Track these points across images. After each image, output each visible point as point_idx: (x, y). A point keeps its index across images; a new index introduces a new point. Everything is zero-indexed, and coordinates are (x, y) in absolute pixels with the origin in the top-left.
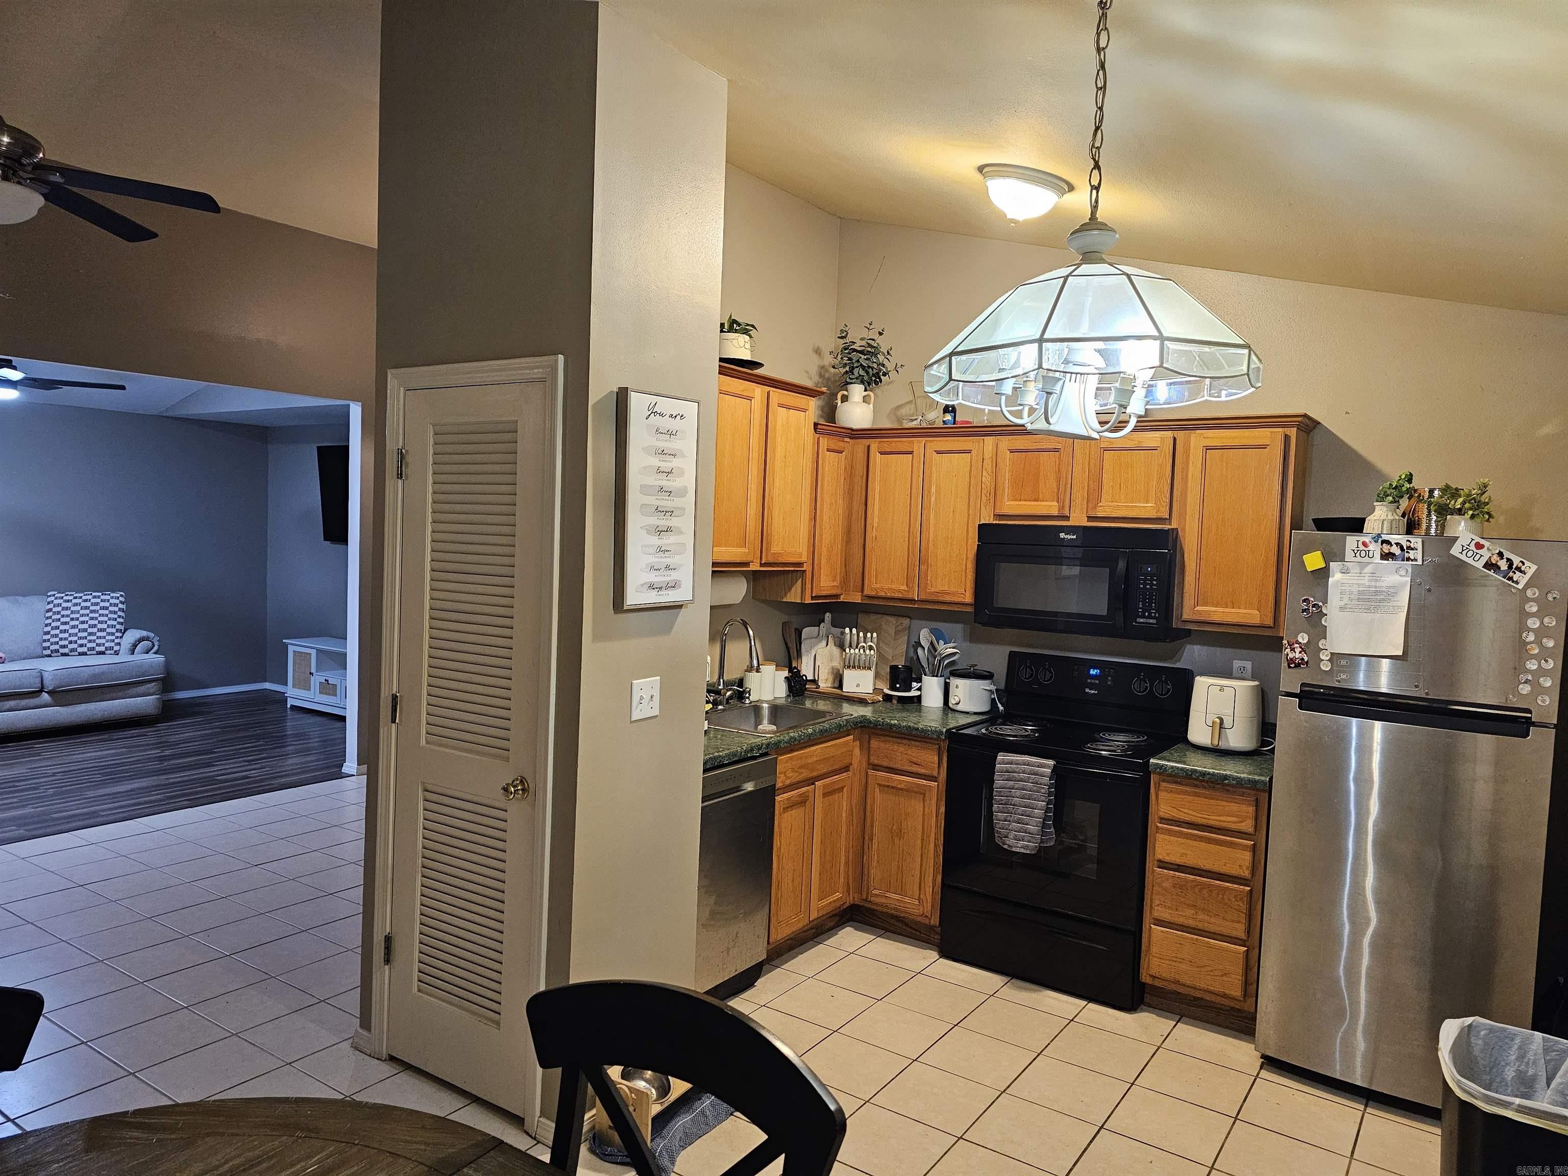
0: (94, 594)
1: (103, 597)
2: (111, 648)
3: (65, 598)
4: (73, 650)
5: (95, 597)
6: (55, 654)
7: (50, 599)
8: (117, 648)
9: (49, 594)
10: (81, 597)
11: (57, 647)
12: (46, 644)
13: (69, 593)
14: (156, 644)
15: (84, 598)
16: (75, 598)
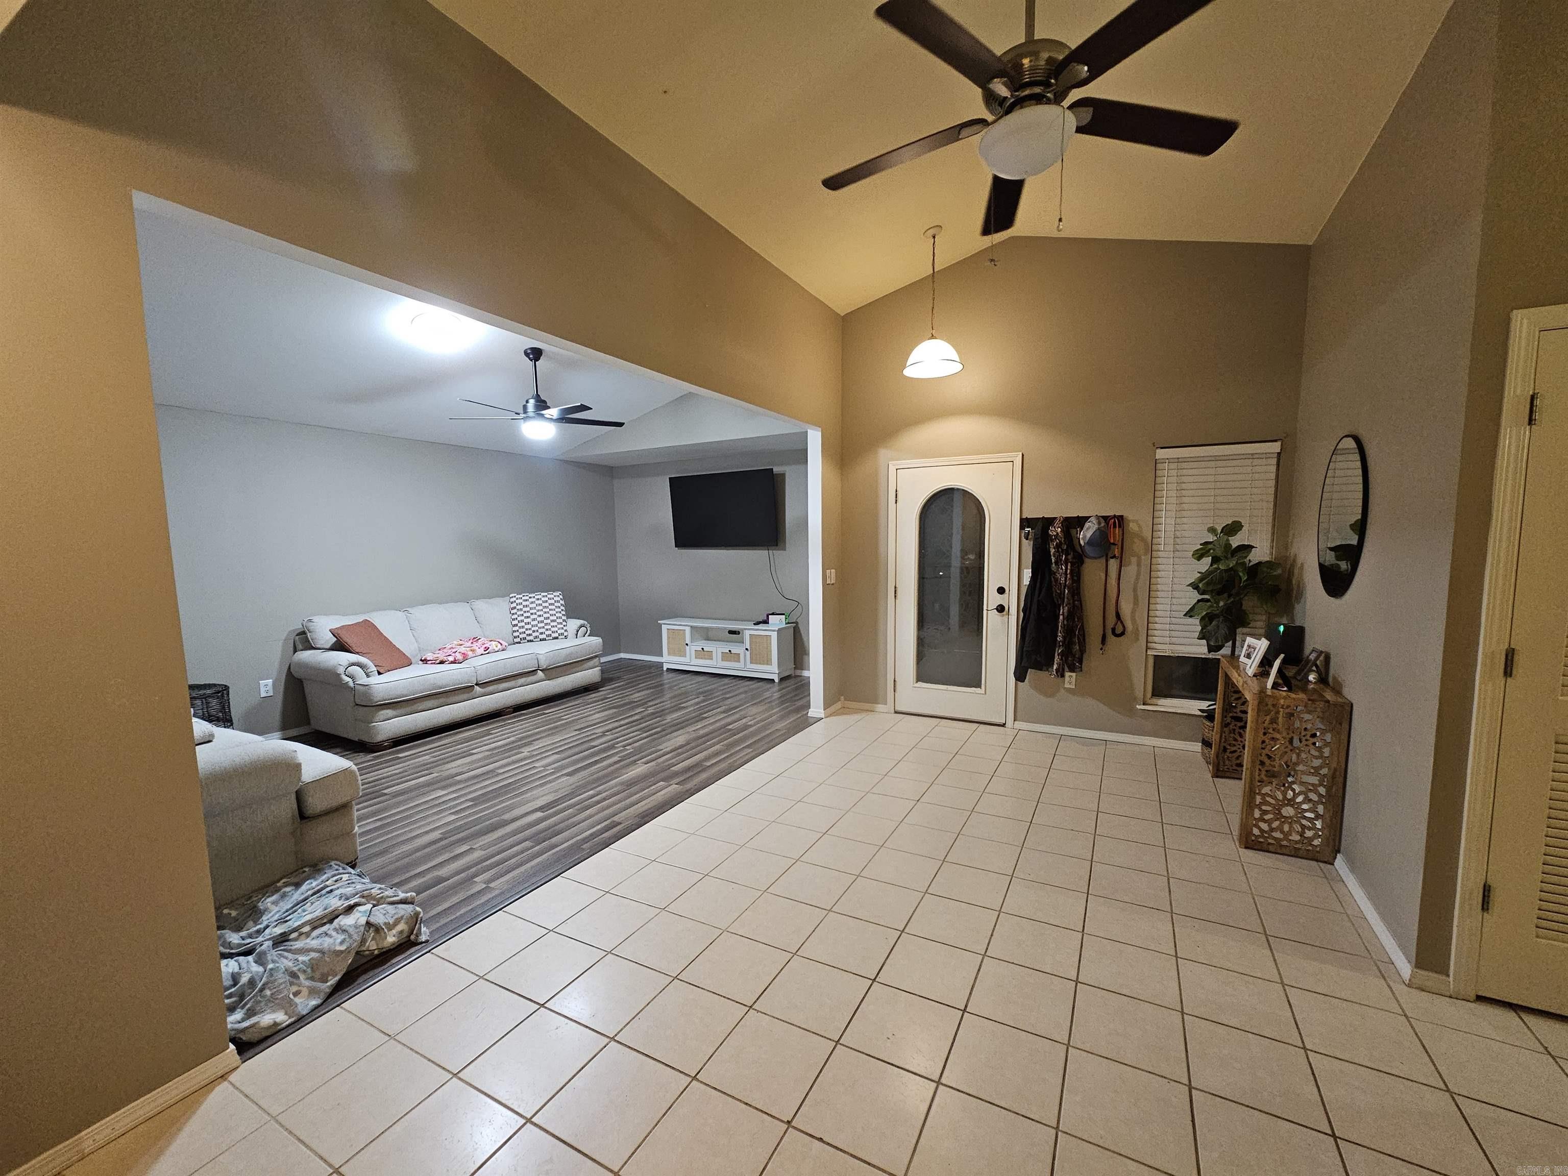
0: (542, 594)
1: (549, 596)
2: (562, 634)
3: (523, 598)
4: (536, 637)
5: (544, 596)
6: (524, 641)
7: (512, 600)
8: (566, 634)
9: (511, 596)
10: (534, 597)
11: (524, 635)
12: (516, 634)
13: (525, 594)
14: (589, 629)
15: (536, 597)
16: (530, 598)
